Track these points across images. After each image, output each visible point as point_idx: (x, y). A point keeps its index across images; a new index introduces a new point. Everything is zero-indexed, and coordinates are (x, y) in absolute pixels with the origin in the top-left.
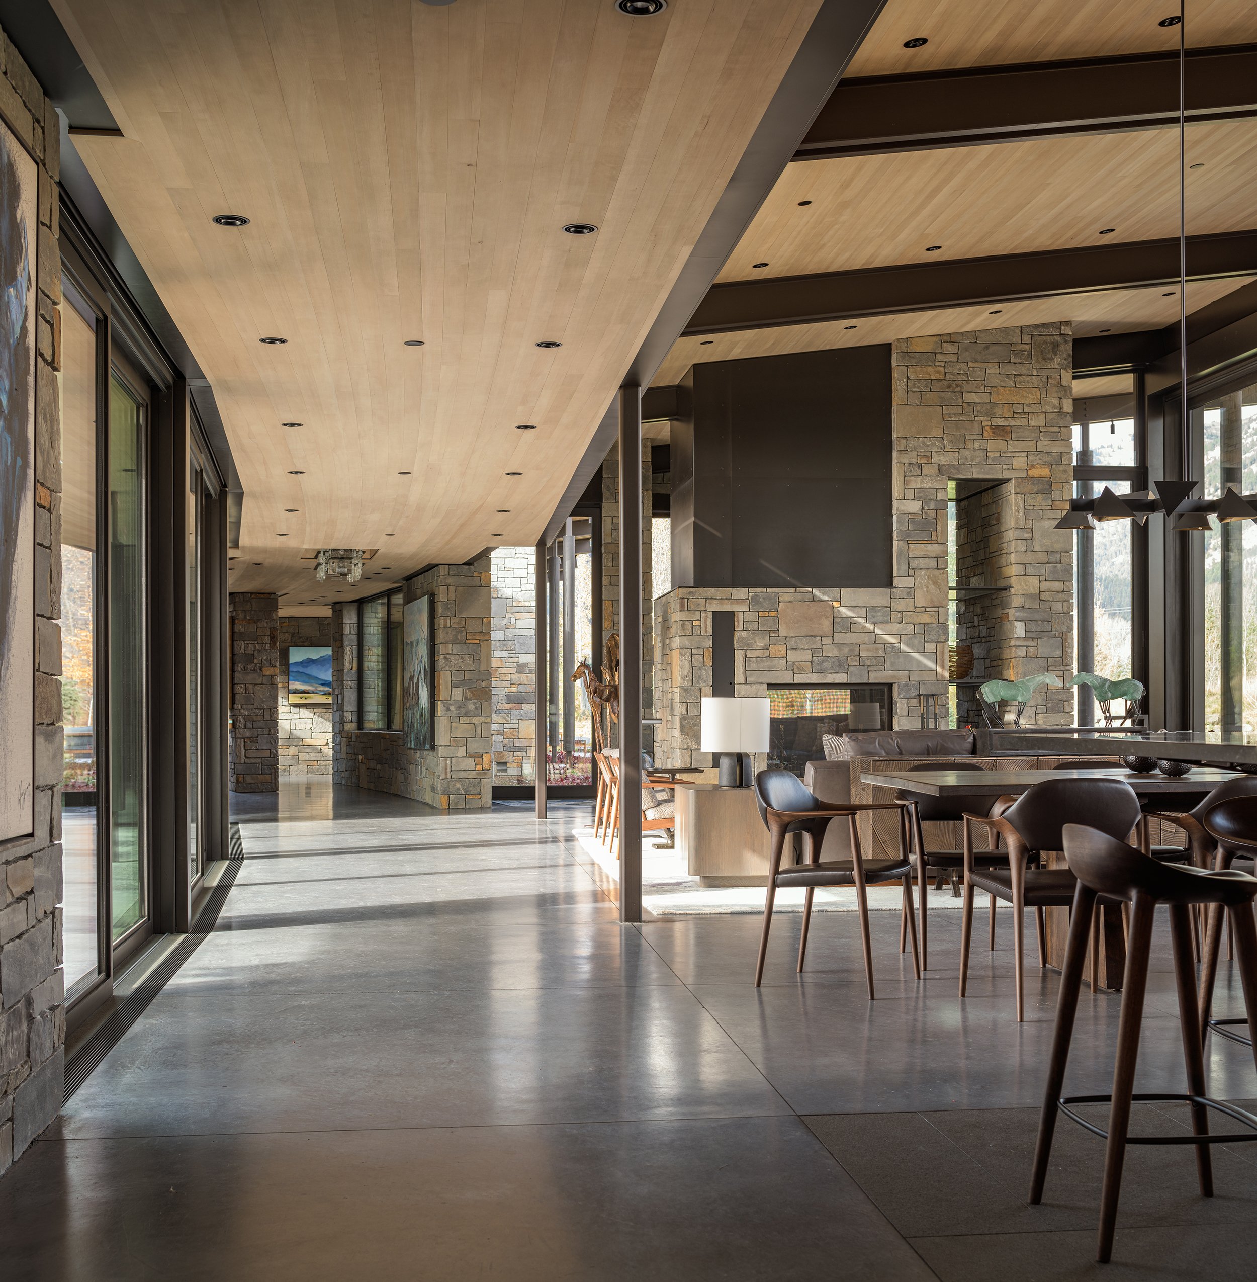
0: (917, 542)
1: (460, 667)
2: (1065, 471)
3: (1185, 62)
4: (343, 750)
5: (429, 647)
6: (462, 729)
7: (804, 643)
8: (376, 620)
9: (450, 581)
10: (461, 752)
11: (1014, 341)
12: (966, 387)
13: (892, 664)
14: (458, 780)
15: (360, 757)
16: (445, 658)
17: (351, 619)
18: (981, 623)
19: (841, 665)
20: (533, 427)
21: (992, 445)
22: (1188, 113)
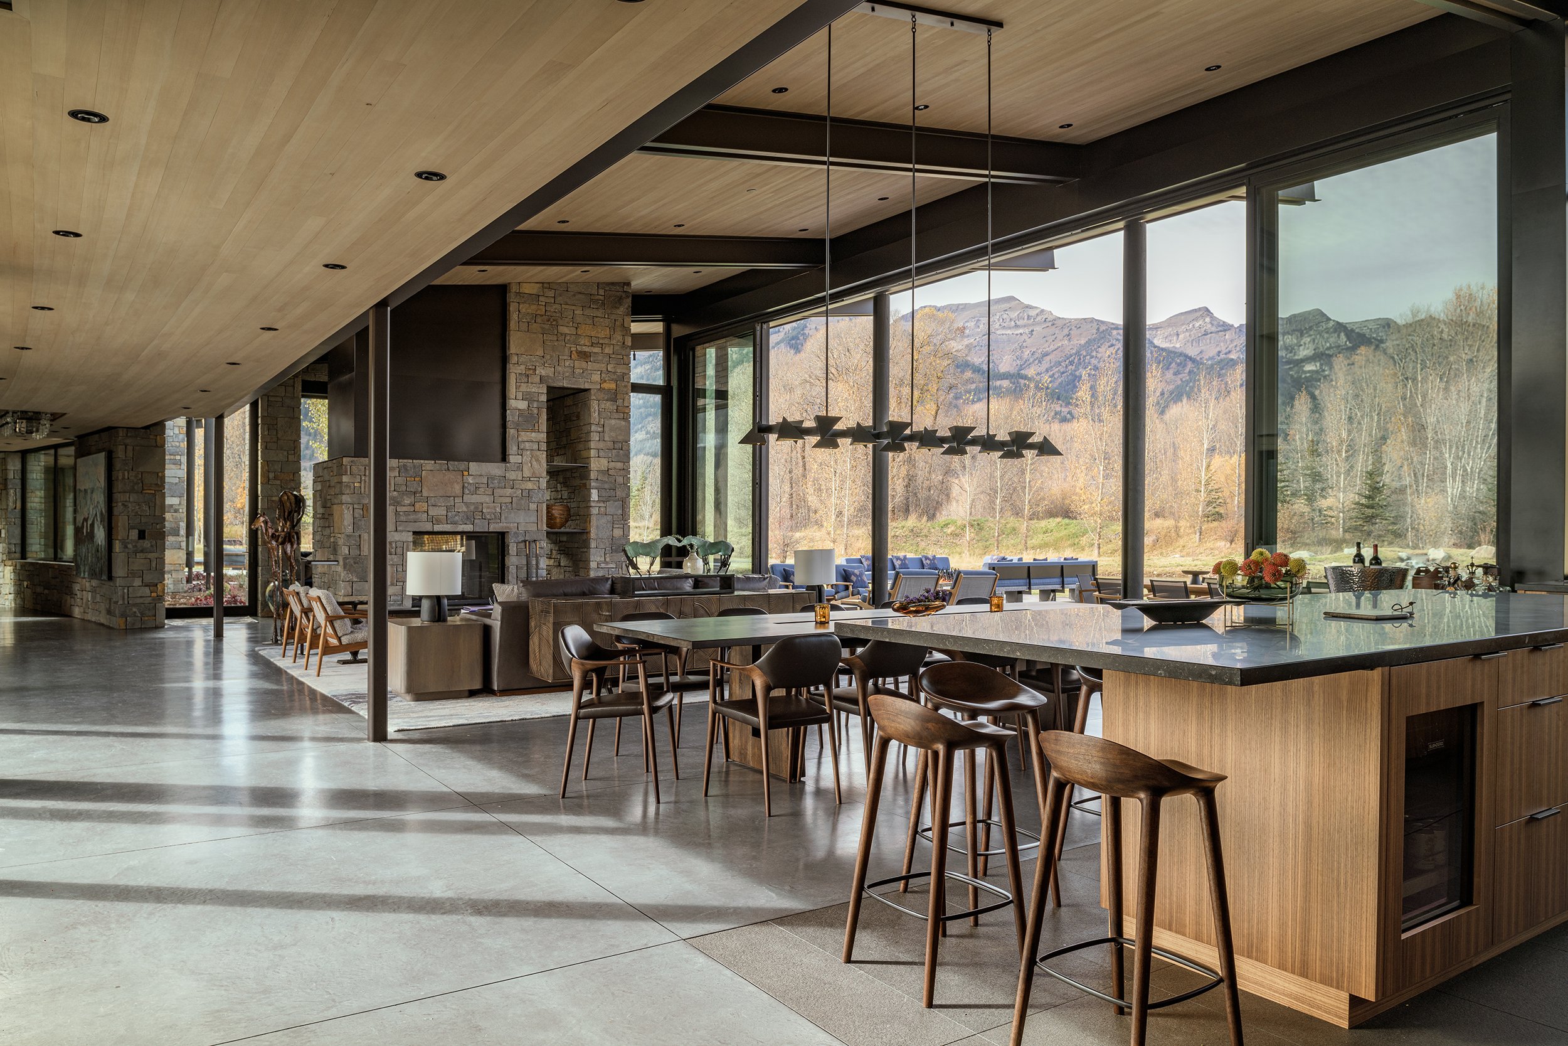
0: (524, 430)
1: (137, 512)
2: (626, 386)
3: (831, 126)
4: (6, 576)
5: (106, 495)
6: (139, 562)
7: (441, 502)
8: (39, 468)
9: (128, 441)
10: (137, 582)
11: (593, 292)
12: (560, 322)
13: (506, 518)
14: (135, 605)
15: (25, 583)
16: (123, 504)
17: (15, 466)
18: (563, 489)
19: (469, 518)
20: (276, 330)
21: (577, 363)
22: (831, 159)
